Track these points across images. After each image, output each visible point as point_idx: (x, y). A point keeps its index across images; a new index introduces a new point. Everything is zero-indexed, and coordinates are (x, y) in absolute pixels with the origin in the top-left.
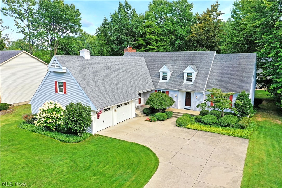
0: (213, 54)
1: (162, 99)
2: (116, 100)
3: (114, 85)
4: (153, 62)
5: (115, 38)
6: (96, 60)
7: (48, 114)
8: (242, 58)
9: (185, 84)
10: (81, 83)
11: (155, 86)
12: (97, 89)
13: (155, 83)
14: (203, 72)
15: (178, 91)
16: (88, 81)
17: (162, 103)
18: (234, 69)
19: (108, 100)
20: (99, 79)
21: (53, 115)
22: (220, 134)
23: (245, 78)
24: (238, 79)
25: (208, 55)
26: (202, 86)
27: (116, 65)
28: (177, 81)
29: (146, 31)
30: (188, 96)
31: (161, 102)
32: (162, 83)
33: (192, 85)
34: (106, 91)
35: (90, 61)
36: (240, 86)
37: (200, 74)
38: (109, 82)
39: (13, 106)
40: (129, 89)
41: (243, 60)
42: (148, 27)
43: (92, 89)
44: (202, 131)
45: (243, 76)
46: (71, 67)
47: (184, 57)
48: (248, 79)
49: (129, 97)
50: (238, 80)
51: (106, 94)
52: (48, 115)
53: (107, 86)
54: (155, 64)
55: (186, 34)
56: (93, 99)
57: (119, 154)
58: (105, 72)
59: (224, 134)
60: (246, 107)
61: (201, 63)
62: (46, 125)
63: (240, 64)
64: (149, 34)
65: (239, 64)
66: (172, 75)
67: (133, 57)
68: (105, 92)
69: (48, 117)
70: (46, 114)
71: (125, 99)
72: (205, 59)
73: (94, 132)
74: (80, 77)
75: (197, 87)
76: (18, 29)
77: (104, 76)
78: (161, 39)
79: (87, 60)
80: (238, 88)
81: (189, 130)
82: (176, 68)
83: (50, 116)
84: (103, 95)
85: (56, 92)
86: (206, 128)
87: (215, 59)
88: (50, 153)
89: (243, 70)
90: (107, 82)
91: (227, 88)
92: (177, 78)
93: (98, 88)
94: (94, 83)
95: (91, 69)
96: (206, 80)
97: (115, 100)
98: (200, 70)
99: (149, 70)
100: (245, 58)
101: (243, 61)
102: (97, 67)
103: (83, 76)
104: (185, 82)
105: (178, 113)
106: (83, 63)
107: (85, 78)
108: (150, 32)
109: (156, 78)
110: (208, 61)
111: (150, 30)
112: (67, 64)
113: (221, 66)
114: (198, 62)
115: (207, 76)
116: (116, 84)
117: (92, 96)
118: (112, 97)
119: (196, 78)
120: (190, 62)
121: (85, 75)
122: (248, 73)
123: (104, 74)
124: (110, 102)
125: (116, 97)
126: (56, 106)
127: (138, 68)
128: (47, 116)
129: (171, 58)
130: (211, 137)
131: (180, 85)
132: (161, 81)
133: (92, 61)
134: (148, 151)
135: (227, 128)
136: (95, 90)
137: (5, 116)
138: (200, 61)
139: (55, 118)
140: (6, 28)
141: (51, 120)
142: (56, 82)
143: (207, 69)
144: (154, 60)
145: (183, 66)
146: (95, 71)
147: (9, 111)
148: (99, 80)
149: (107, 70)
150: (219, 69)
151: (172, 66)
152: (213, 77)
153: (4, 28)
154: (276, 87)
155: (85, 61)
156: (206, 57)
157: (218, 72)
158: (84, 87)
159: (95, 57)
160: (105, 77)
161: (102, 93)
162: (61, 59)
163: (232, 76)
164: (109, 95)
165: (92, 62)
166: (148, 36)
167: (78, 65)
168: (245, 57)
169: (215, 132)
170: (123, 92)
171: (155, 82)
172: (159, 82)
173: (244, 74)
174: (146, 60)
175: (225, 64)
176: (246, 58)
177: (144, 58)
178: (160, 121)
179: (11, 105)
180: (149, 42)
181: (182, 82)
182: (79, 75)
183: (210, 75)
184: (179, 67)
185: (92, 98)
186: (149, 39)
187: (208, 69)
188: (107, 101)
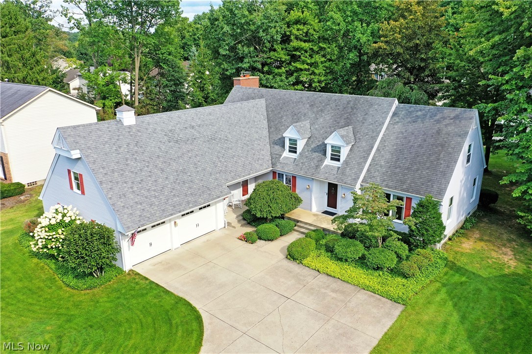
0: (391, 105)
1: (272, 200)
2: (173, 207)
3: (178, 175)
4: (279, 113)
5: (226, 49)
6: (149, 124)
7: (48, 234)
8: (446, 119)
9: (327, 166)
10: (104, 179)
11: (273, 165)
12: (136, 189)
13: (275, 158)
14: (364, 144)
15: (313, 179)
16: (121, 173)
17: (271, 208)
18: (425, 141)
19: (156, 208)
20: (147, 165)
21: (58, 236)
22: (357, 285)
23: (441, 164)
24: (428, 165)
25: (380, 105)
26: (356, 174)
27: (193, 127)
28: (314, 158)
29: (290, 32)
30: (332, 189)
31: (269, 206)
32: (287, 158)
33: (339, 168)
34: (154, 190)
35: (133, 129)
36: (429, 181)
37: (358, 147)
38: (168, 170)
39: (35, 185)
40: (211, 179)
41: (447, 121)
42: (297, 22)
43: (126, 189)
44: (328, 275)
45: (438, 159)
46: (89, 148)
47: (336, 106)
48: (448, 167)
49: (205, 196)
50: (428, 168)
51: (155, 197)
52: (49, 236)
53: (161, 180)
54: (282, 117)
55: (368, 40)
56: (123, 212)
57: (142, 326)
58: (164, 147)
59: (365, 288)
60: (427, 230)
61: (363, 123)
62: (47, 252)
63: (439, 132)
64: (297, 38)
65: (437, 132)
66: (307, 144)
67: (239, 104)
68: (153, 193)
69: (49, 238)
70: (46, 234)
71: (195, 202)
72: (373, 116)
73: (127, 268)
74: (103, 168)
75: (345, 175)
76: (69, 23)
77: (158, 156)
78: (321, 49)
79: (130, 127)
80: (423, 184)
81: (304, 271)
82: (316, 129)
83: (50, 237)
84: (146, 200)
85: (72, 188)
86: (337, 269)
87: (395, 114)
88: (34, 312)
89: (442, 146)
90: (162, 170)
91: (403, 182)
92: (315, 152)
93: (140, 185)
94: (133, 176)
95: (133, 147)
96: (365, 162)
97: (170, 208)
98: (359, 139)
99: (269, 127)
100: (452, 119)
101: (446, 126)
102: (148, 140)
103: (113, 164)
104: (328, 161)
105: (306, 223)
106: (119, 136)
107: (116, 167)
108: (298, 34)
109: (277, 148)
110: (377, 121)
111: (298, 30)
112: (83, 142)
113: (402, 133)
114: (358, 121)
115: (369, 155)
116: (184, 171)
117: (123, 205)
118: (166, 201)
119: (348, 155)
120: (345, 119)
121: (117, 161)
122: (450, 153)
123: (161, 154)
124: (158, 212)
125: (175, 199)
126: (64, 219)
127: (244, 127)
128: (46, 237)
129: (312, 106)
130: (334, 295)
131: (318, 167)
132: (286, 154)
133: (138, 129)
134: (195, 325)
135: (376, 273)
136: (132, 190)
137: (13, 210)
138: (364, 119)
139: (61, 240)
140: (58, 12)
141: (54, 243)
142: (69, 171)
143: (372, 137)
144: (281, 109)
145: (330, 127)
146: (140, 149)
147: (22, 198)
148: (146, 169)
149: (169, 142)
150: (397, 138)
151: (312, 124)
152: (383, 156)
153: (55, 13)
154: (514, 181)
155: (124, 129)
156: (376, 110)
157: (393, 146)
158: (110, 187)
159: (147, 118)
160: (162, 159)
161: (146, 195)
162: (72, 133)
163: (418, 156)
164: (161, 197)
165: (138, 131)
166: (295, 43)
167: (106, 142)
168: (452, 115)
169: (350, 282)
170: (195, 187)
171: (274, 156)
172: (281, 155)
173: (442, 156)
174: (267, 106)
175: (411, 128)
176: (454, 118)
177: (264, 102)
178: (265, 240)
179: (32, 184)
180: (296, 54)
181: (321, 161)
182: (104, 163)
183: (378, 150)
184: (323, 127)
185: (121, 210)
186: (296, 49)
187: (374, 139)
188: (153, 212)
